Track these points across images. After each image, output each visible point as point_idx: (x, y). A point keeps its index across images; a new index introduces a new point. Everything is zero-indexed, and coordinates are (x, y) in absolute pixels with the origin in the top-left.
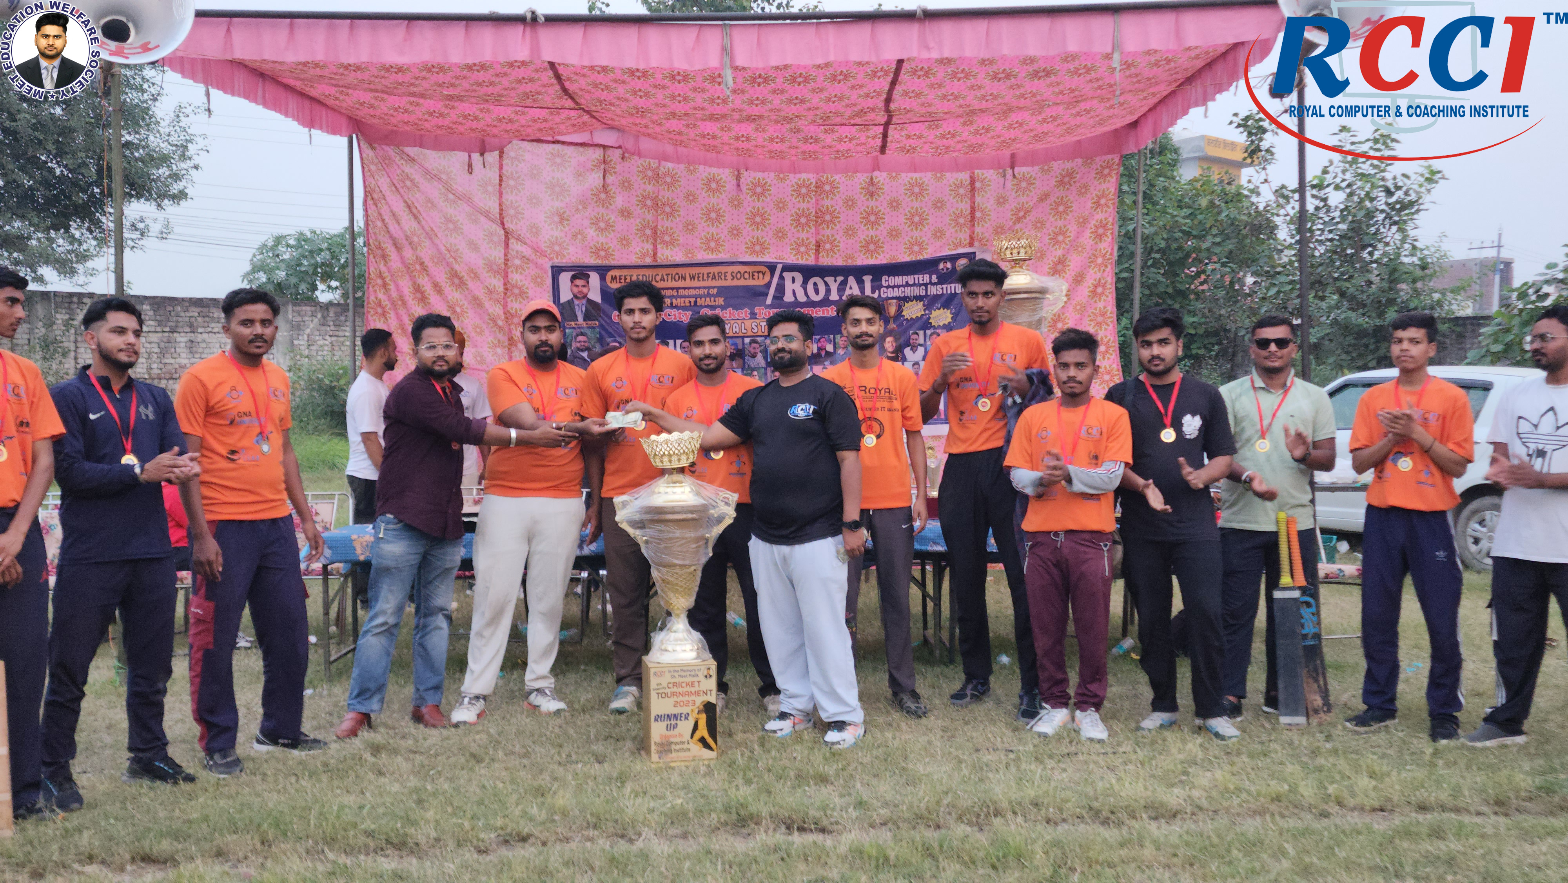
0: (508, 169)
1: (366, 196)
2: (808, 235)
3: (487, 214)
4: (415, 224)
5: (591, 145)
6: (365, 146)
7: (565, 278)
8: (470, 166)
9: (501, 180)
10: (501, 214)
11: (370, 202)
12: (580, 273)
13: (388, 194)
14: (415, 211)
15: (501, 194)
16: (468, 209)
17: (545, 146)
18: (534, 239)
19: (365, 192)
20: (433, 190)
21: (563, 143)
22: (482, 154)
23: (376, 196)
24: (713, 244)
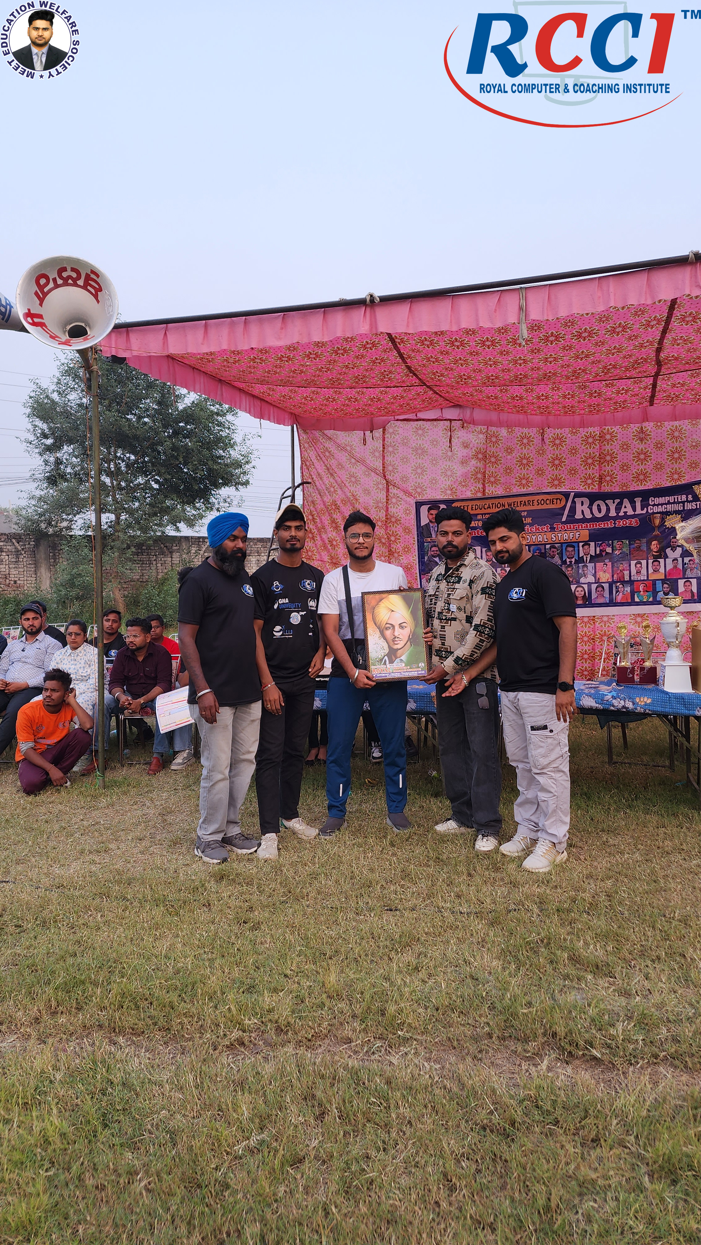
0: (388, 441)
1: (302, 464)
2: (593, 471)
3: (375, 470)
4: (331, 480)
5: (442, 420)
6: (301, 432)
7: (424, 509)
8: (364, 440)
9: (384, 448)
10: (383, 470)
11: (304, 467)
12: (433, 504)
13: (315, 461)
14: (331, 471)
15: (384, 457)
16: (363, 468)
17: (412, 423)
18: (404, 485)
19: (302, 461)
20: (343, 457)
21: (423, 420)
22: (371, 432)
23: (308, 464)
24: (524, 482)
